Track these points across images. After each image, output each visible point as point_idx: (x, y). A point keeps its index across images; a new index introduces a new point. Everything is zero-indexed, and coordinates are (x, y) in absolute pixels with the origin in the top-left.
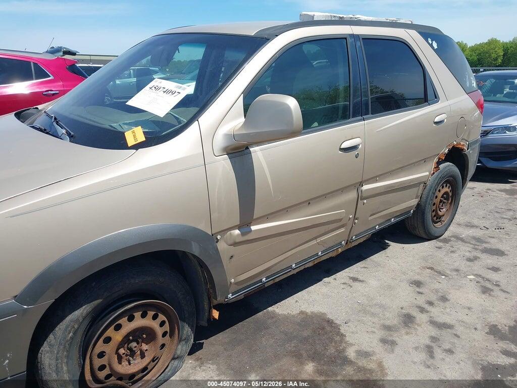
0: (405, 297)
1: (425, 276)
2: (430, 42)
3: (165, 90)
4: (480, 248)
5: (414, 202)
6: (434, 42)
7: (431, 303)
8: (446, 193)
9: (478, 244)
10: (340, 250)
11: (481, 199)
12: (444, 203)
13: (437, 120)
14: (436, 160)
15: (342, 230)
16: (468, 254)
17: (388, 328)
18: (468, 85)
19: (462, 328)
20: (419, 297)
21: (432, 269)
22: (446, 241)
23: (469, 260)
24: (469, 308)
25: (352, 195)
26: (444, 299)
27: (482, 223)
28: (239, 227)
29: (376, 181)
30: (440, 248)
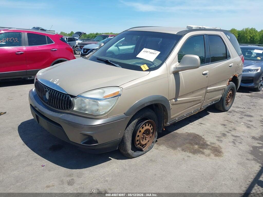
0: (221, 129)
1: (226, 123)
2: (228, 36)
3: (150, 52)
4: (243, 114)
5: (221, 96)
6: (229, 36)
7: (230, 130)
8: (231, 94)
9: (242, 113)
10: (197, 112)
11: (240, 98)
12: (230, 98)
13: (230, 65)
14: (229, 80)
15: (200, 104)
16: (239, 116)
17: (218, 137)
18: (239, 53)
19: (243, 137)
20: (226, 129)
21: (228, 121)
22: (230, 112)
23: (240, 118)
24: (244, 132)
25: (204, 91)
26: (235, 129)
27: (242, 106)
28: (175, 99)
29: (211, 87)
30: (229, 114)
